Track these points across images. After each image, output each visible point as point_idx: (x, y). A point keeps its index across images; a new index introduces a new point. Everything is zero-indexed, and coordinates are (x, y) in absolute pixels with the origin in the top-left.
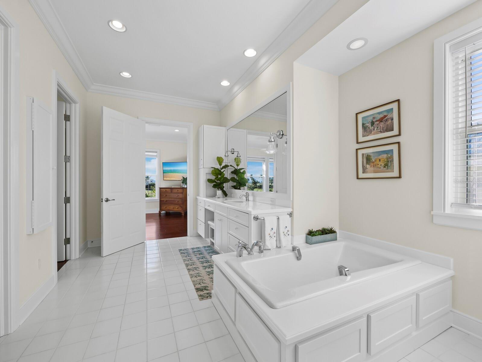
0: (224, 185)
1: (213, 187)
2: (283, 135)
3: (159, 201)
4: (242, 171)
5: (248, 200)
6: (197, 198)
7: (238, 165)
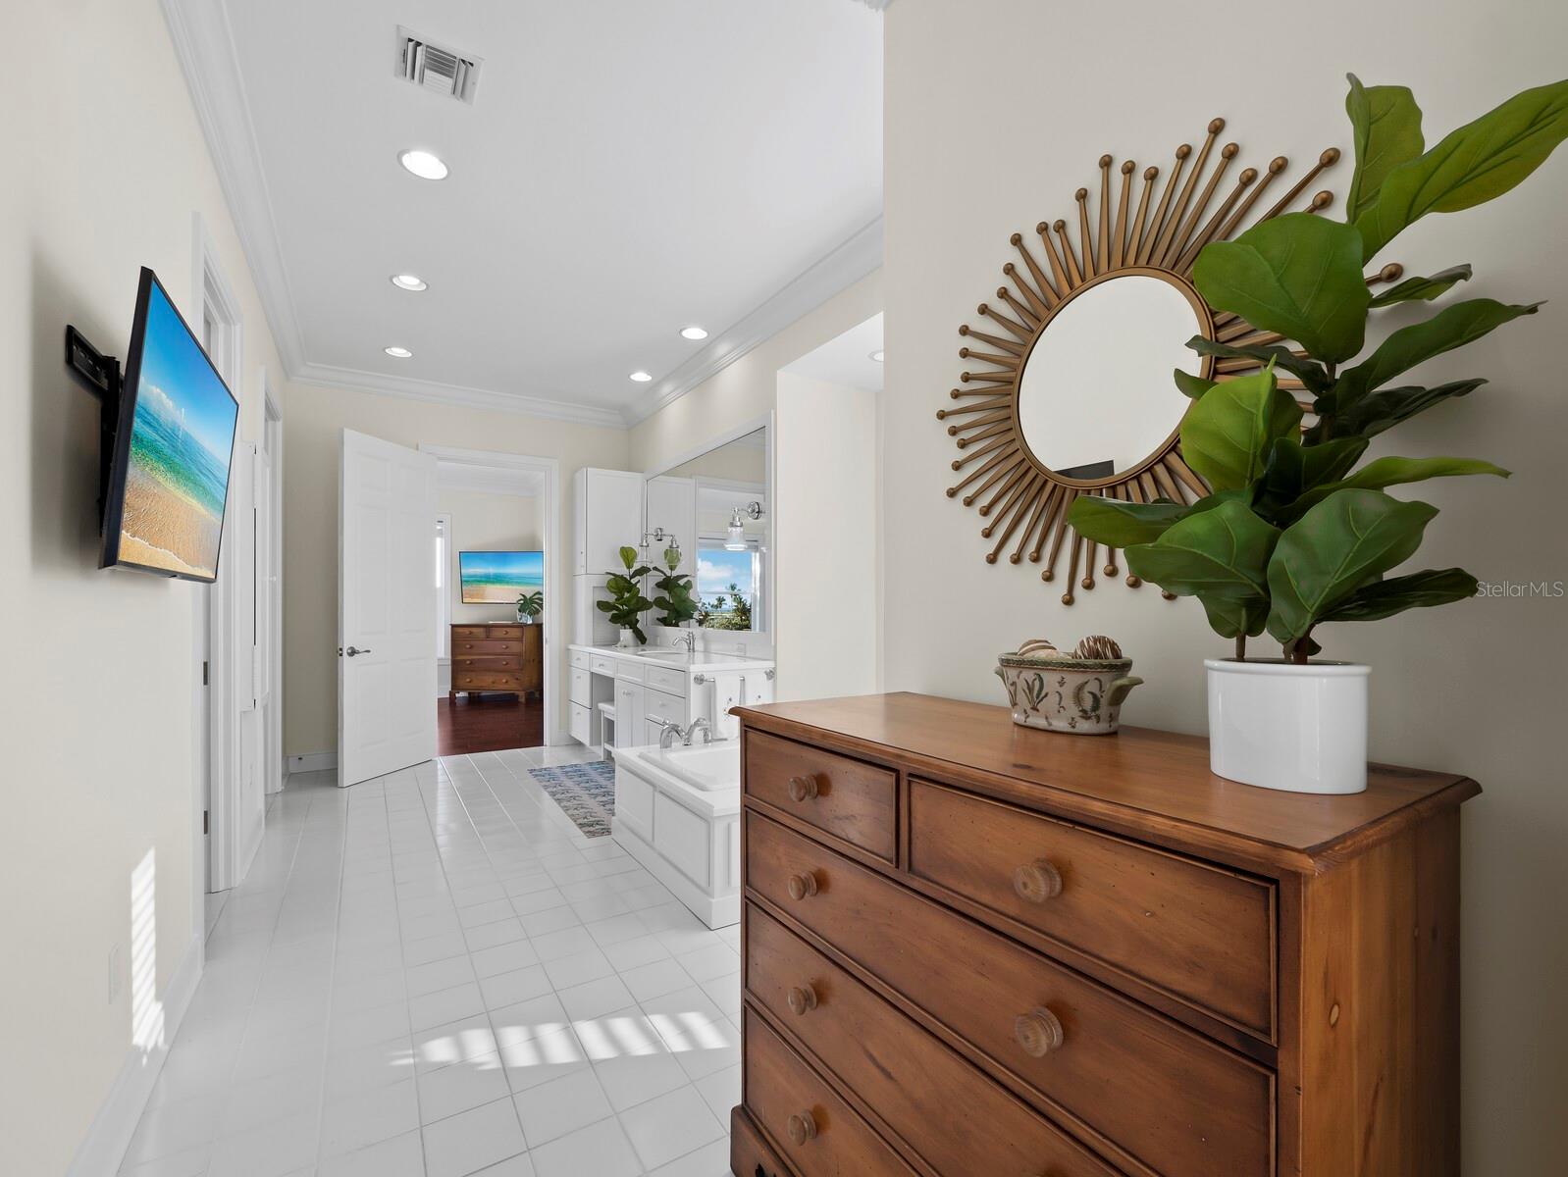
0: (639, 615)
1: (610, 620)
2: (758, 512)
3: (450, 662)
4: (682, 582)
5: (693, 649)
6: (569, 650)
7: (672, 568)
